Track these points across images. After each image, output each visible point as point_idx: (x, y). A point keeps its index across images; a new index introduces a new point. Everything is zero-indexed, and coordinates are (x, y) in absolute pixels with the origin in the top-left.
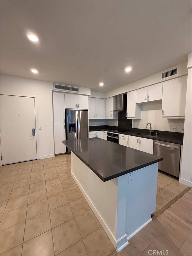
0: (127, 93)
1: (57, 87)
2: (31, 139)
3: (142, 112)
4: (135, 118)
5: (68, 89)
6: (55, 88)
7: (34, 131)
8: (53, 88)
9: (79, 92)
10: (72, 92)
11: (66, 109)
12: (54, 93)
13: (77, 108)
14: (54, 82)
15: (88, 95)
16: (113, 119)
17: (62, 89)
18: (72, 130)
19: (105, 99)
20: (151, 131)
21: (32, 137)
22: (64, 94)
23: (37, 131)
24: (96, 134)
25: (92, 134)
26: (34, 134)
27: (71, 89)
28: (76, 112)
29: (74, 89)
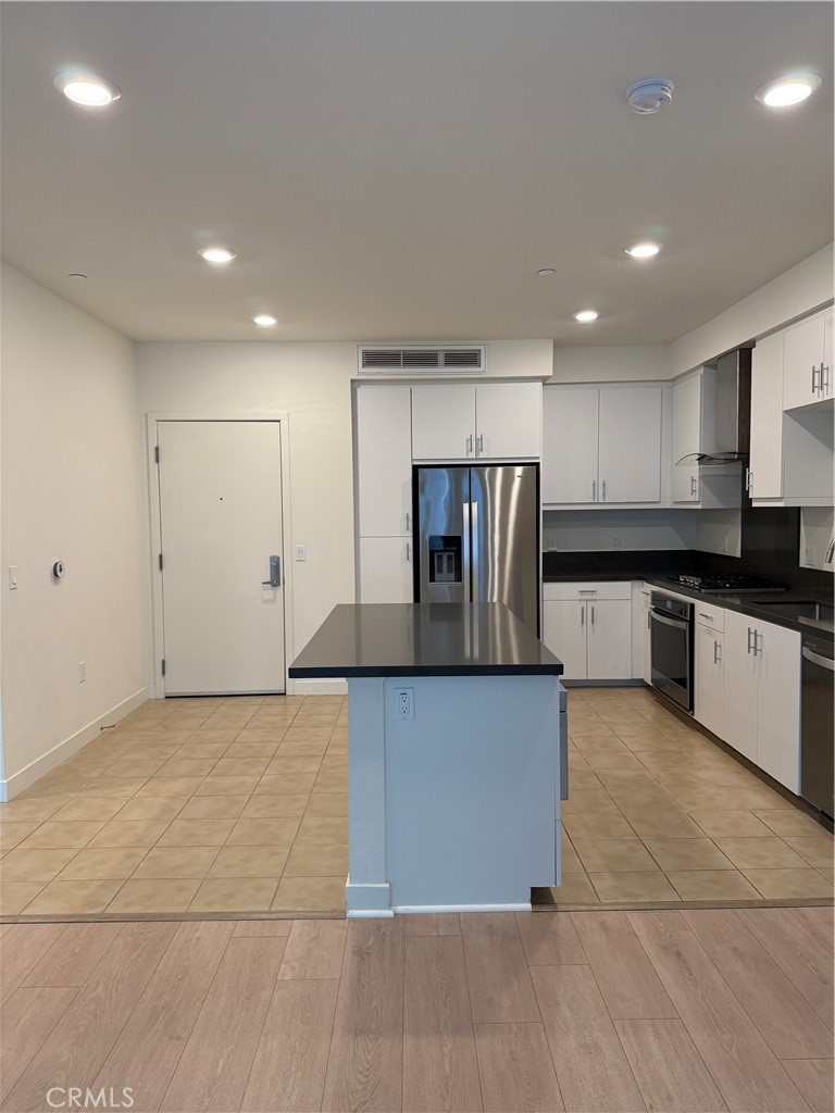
0: (752, 343)
1: (372, 359)
2: (264, 602)
4: (781, 504)
5: (427, 359)
6: (365, 364)
7: (276, 566)
8: (356, 369)
9: (487, 367)
10: (447, 373)
11: (416, 463)
12: (361, 391)
13: (473, 455)
14: (362, 341)
15: (544, 380)
16: (699, 507)
17: (398, 365)
18: (449, 571)
19: (672, 380)
21: (269, 593)
22: (405, 389)
23: (287, 571)
24: (588, 596)
25: (561, 598)
26: (276, 580)
27: (441, 358)
28: (466, 475)
29: (456, 359)
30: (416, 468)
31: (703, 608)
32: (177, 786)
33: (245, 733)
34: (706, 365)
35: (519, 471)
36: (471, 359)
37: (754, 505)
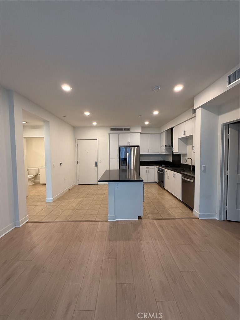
0: (173, 127)
1: (112, 129)
3: (188, 146)
4: (178, 153)
5: (121, 129)
6: (111, 130)
7: (96, 163)
8: (109, 131)
9: (131, 131)
10: (124, 132)
12: (110, 135)
13: (128, 145)
14: (111, 127)
15: (140, 133)
16: (165, 154)
17: (116, 130)
18: (125, 164)
19: (161, 133)
20: (192, 166)
21: (95, 168)
22: (118, 134)
23: (98, 164)
24: (147, 168)
25: (143, 168)
26: (96, 166)
27: (123, 129)
28: (127, 148)
29: (126, 129)
30: (119, 147)
31: (166, 170)
32: (80, 199)
33: (91, 191)
34: (166, 131)
35: (136, 147)
36: (128, 129)
37: (174, 153)
